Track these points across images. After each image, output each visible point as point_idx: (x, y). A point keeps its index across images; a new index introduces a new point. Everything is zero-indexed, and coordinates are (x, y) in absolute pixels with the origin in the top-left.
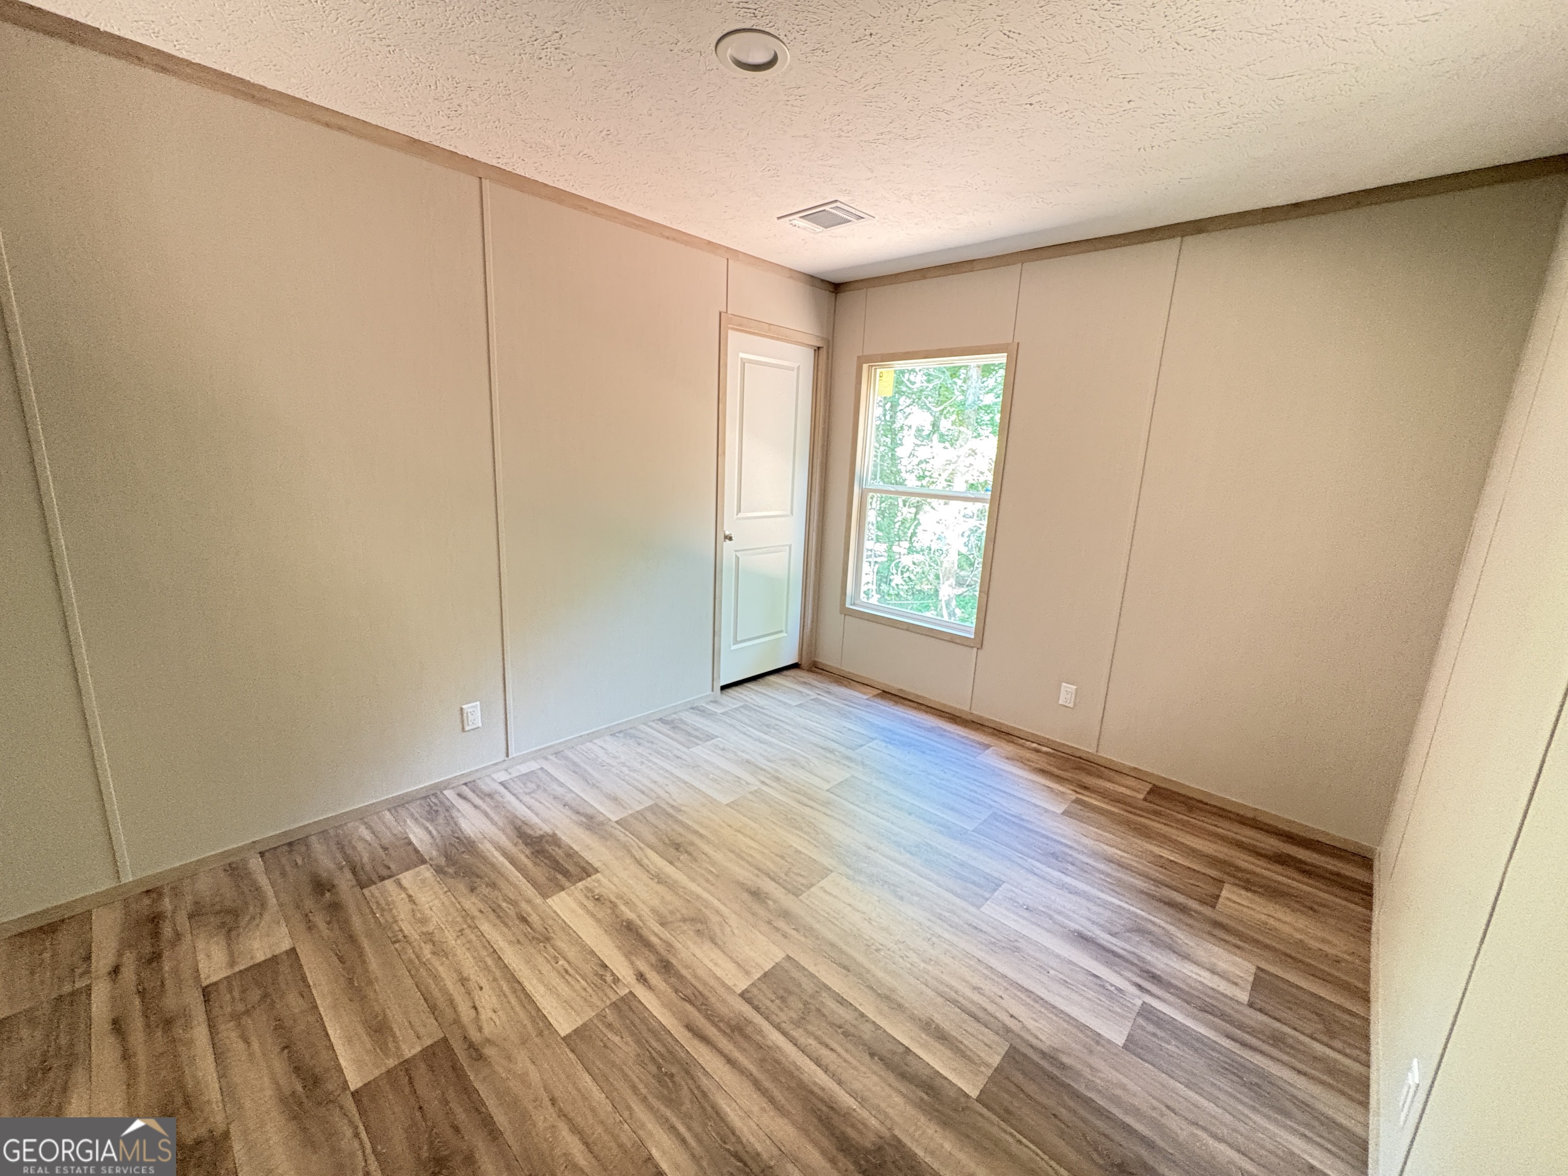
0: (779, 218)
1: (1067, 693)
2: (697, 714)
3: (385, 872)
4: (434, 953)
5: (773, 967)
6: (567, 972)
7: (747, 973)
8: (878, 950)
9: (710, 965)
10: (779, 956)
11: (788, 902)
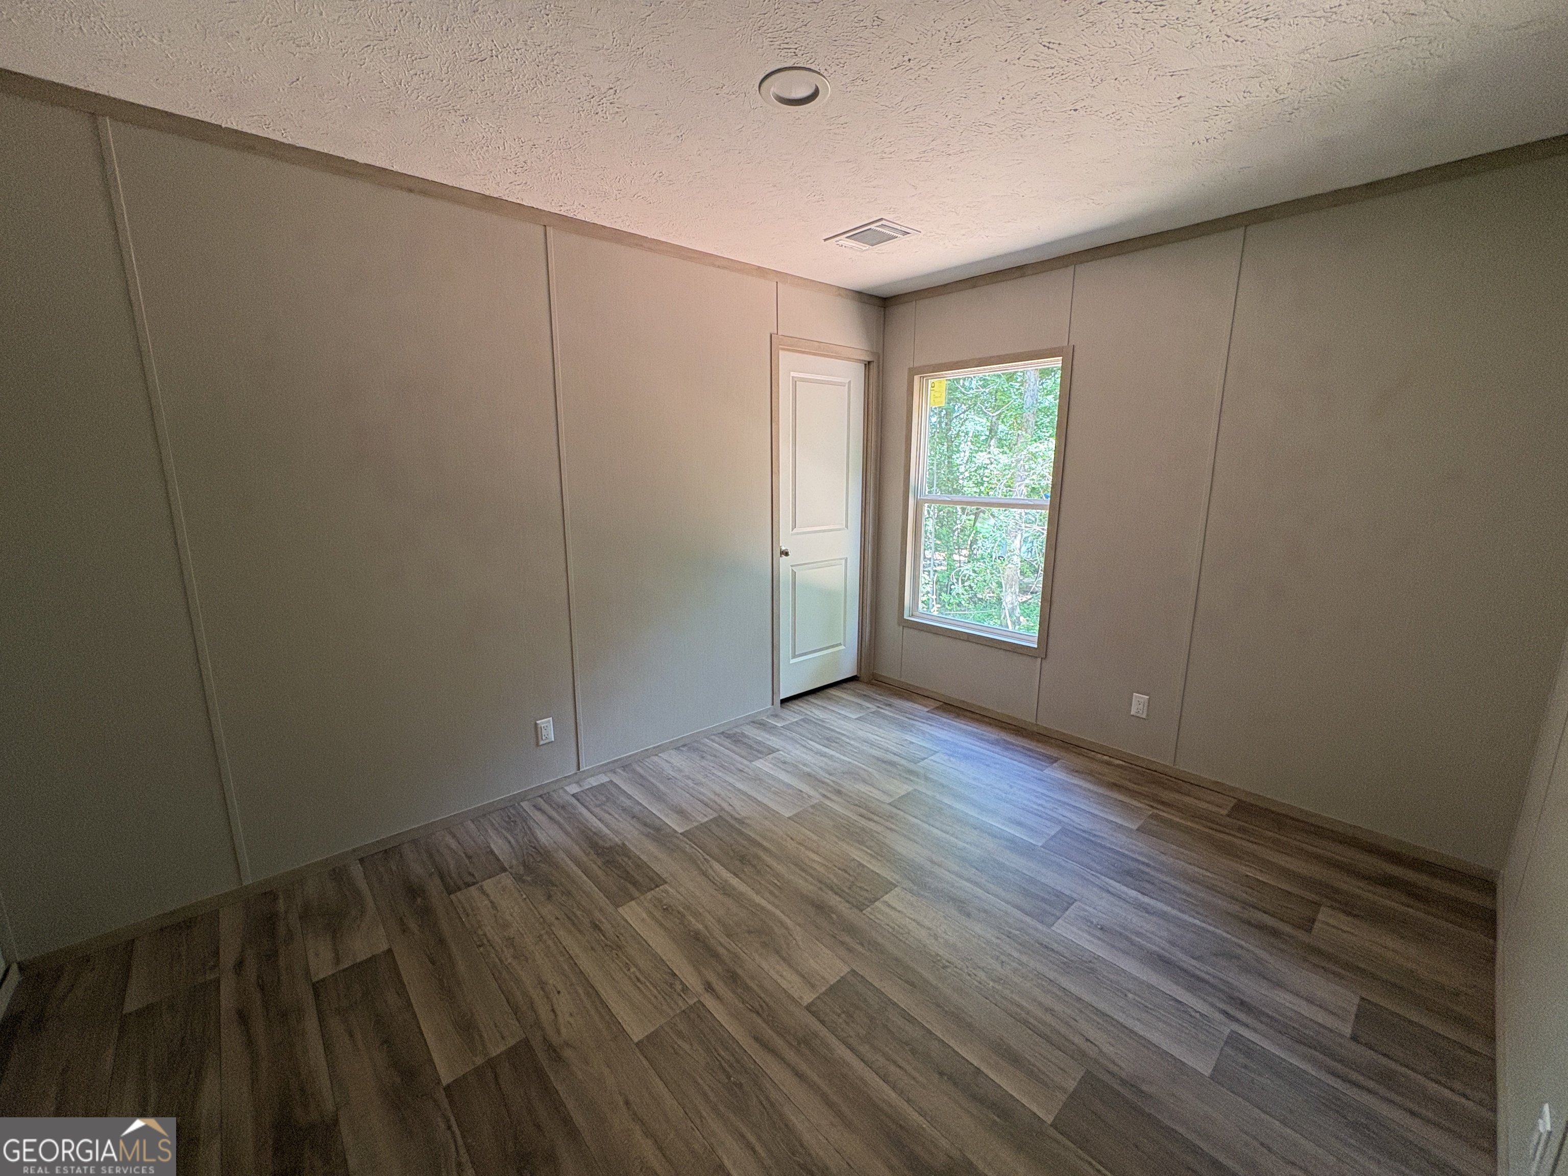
0: (825, 240)
1: (1139, 703)
2: (758, 728)
3: (469, 879)
4: (514, 957)
5: (839, 981)
6: (638, 980)
7: (813, 986)
8: (945, 967)
9: (776, 977)
10: (846, 970)
11: (851, 914)
